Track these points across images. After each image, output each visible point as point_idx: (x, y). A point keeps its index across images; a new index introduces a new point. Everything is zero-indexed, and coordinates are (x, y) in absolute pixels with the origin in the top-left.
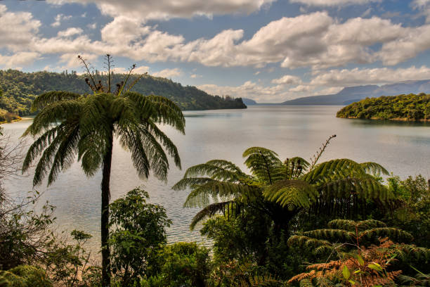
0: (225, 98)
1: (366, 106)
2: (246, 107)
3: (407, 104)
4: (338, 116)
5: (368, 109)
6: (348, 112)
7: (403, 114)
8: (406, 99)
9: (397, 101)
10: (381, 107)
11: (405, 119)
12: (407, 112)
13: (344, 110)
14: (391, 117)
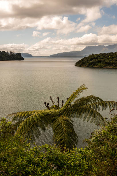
0: (9, 52)
1: (91, 59)
2: (23, 59)
3: (113, 58)
4: (76, 66)
5: (93, 61)
6: (82, 63)
7: (111, 64)
8: (113, 55)
9: (108, 56)
10: (99, 60)
11: (112, 67)
12: (113, 63)
13: (79, 61)
14: (105, 66)
